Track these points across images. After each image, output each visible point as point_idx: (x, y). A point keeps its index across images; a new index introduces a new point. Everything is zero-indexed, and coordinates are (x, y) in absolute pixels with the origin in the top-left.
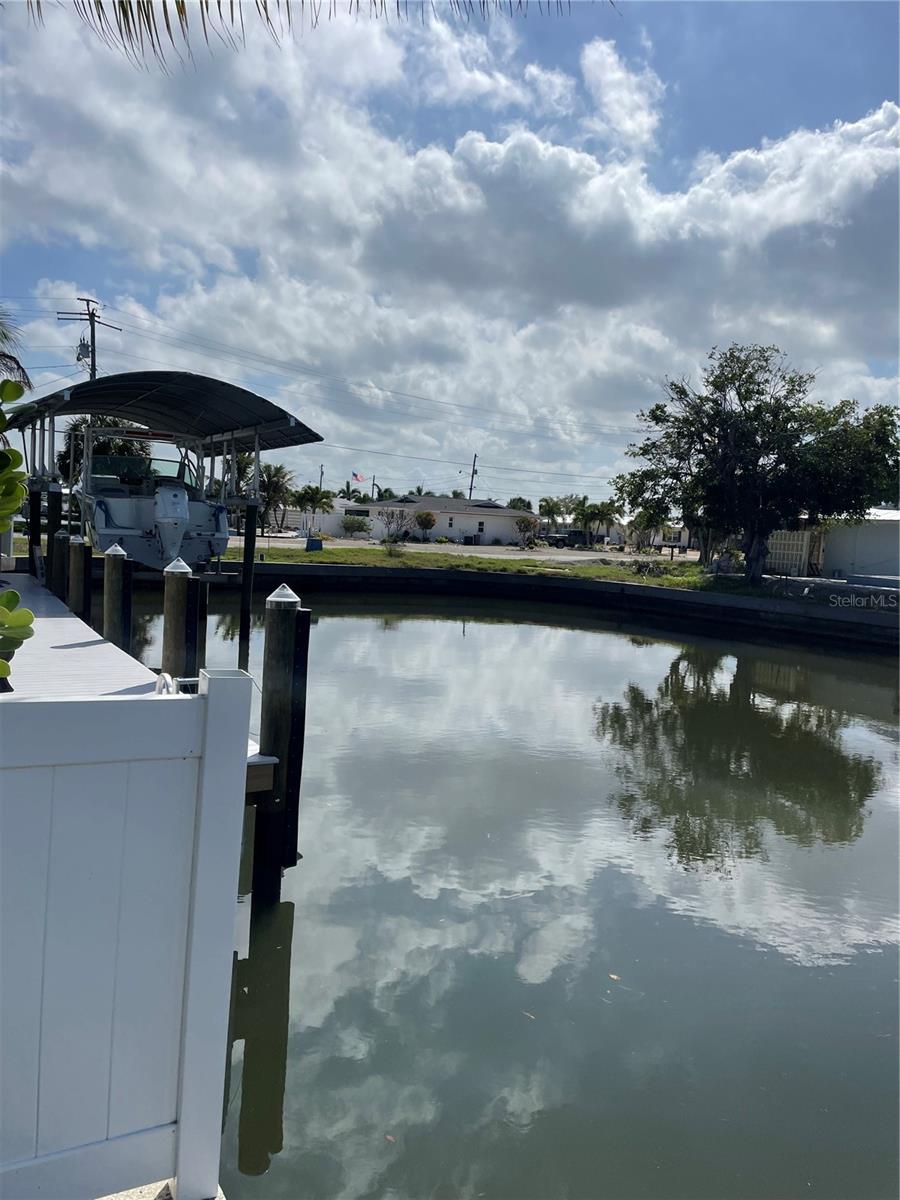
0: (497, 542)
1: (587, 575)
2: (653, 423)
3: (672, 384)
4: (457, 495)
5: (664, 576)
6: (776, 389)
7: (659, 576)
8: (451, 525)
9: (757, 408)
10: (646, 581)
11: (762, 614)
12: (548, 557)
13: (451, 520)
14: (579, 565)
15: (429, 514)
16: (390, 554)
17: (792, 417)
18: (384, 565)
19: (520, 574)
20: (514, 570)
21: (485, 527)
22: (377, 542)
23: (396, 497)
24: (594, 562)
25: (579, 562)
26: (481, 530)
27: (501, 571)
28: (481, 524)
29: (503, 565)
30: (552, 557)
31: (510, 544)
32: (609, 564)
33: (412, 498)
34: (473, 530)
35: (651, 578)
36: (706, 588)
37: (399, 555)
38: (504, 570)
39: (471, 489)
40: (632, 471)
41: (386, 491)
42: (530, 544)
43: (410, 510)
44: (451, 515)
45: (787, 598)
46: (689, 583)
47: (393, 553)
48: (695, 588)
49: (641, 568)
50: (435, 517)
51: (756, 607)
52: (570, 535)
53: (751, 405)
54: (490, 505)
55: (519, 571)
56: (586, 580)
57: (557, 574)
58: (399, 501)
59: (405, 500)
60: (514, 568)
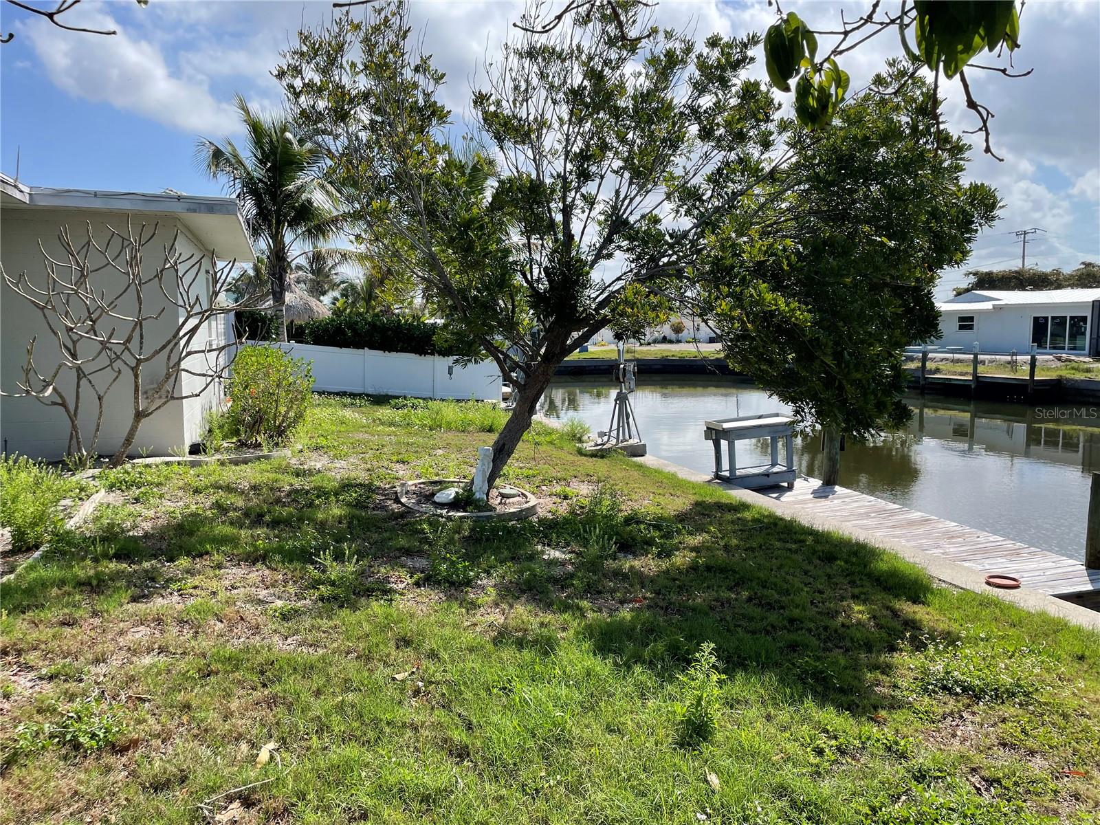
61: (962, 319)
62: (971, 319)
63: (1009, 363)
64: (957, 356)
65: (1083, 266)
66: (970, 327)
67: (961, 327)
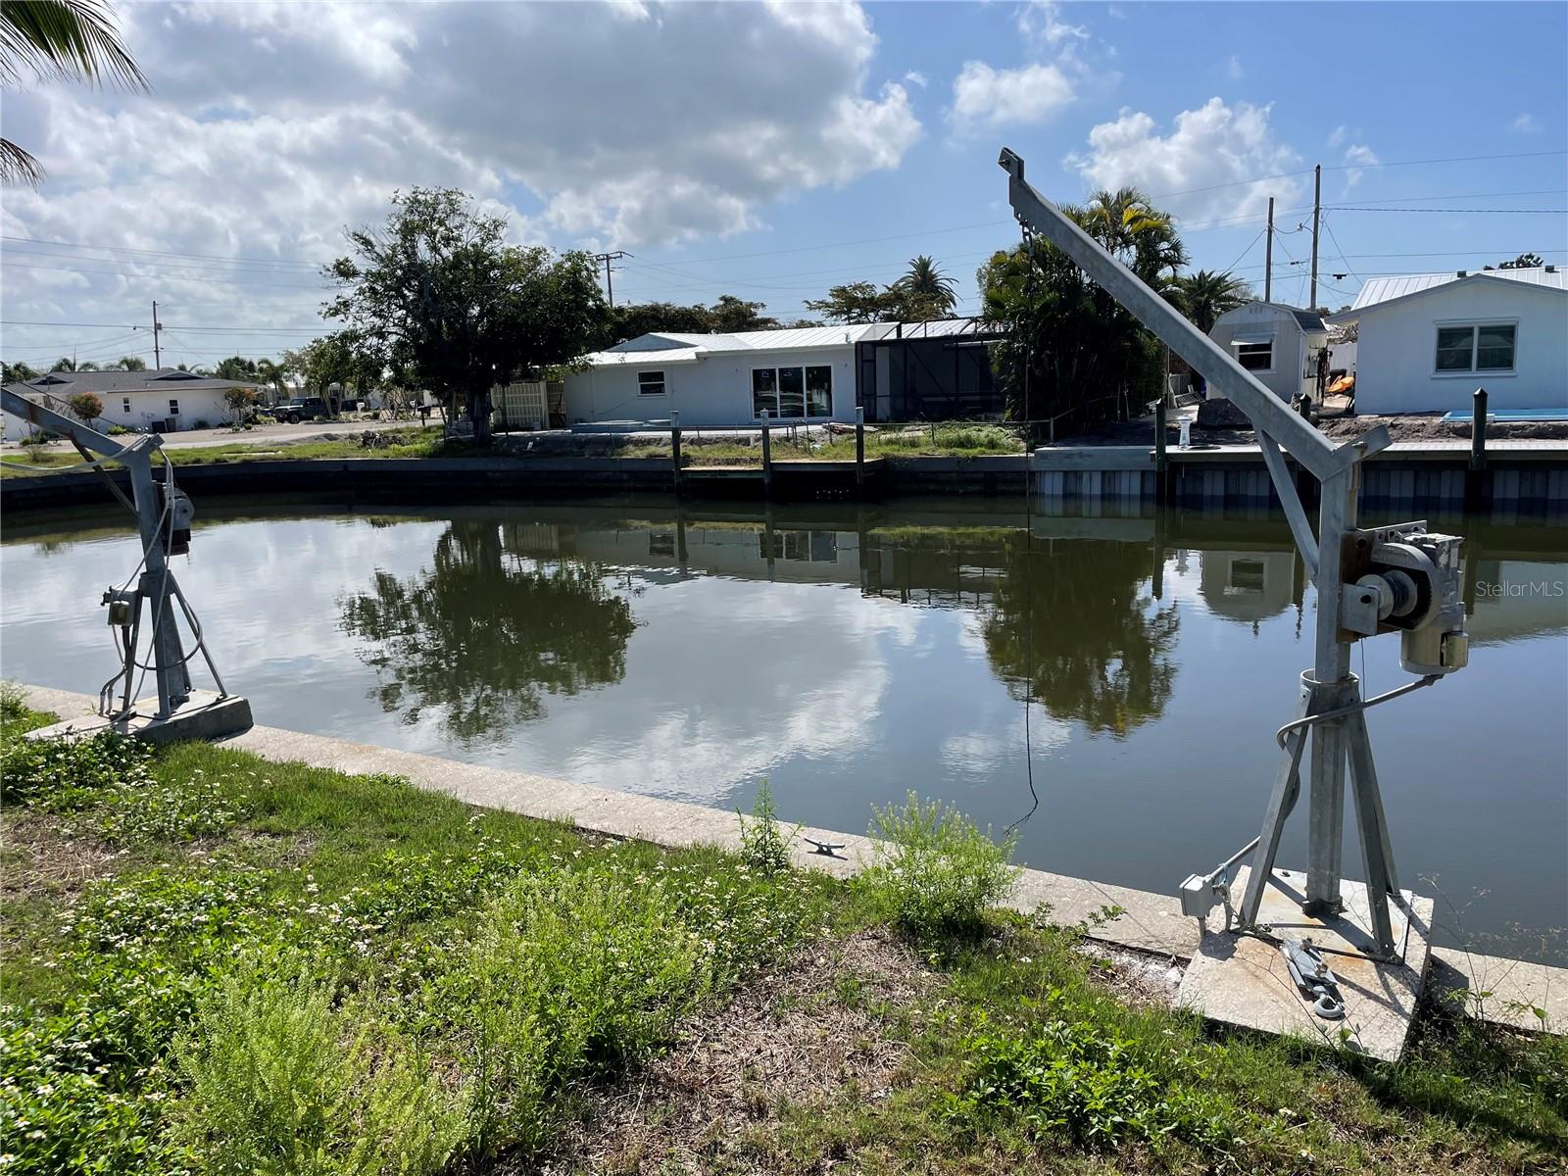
0: (201, 425)
1: (303, 456)
2: (341, 279)
3: (355, 234)
4: (134, 365)
5: (392, 446)
6: (470, 237)
7: (386, 447)
8: (127, 409)
9: (456, 255)
10: (373, 454)
11: (490, 474)
12: (263, 439)
13: (126, 401)
14: (298, 444)
15: (89, 398)
16: (36, 459)
17: (493, 266)
18: (29, 474)
19: (219, 464)
20: (211, 459)
21: (179, 407)
22: (15, 444)
23: (35, 376)
24: (317, 438)
25: (297, 441)
26: (175, 411)
27: (194, 462)
28: (173, 403)
29: (197, 456)
30: (270, 438)
31: (222, 426)
32: (335, 439)
33: (58, 376)
34: (163, 412)
35: (377, 450)
36: (437, 453)
37: (49, 459)
38: (198, 461)
39: (157, 352)
40: (329, 333)
41: (17, 367)
42: (250, 421)
43: (59, 393)
44: (126, 396)
45: (513, 455)
46: (417, 451)
47: (40, 457)
48: (423, 455)
49: (368, 439)
50: (100, 400)
51: (482, 468)
52: (305, 405)
53: (447, 252)
54: (182, 376)
55: (217, 461)
56: (300, 462)
57: (268, 458)
58: (44, 383)
59: (49, 381)
60: (210, 458)
61: (644, 377)
62: (660, 376)
63: (787, 439)
64: (704, 434)
65: (722, 303)
66: (659, 389)
67: (645, 390)
